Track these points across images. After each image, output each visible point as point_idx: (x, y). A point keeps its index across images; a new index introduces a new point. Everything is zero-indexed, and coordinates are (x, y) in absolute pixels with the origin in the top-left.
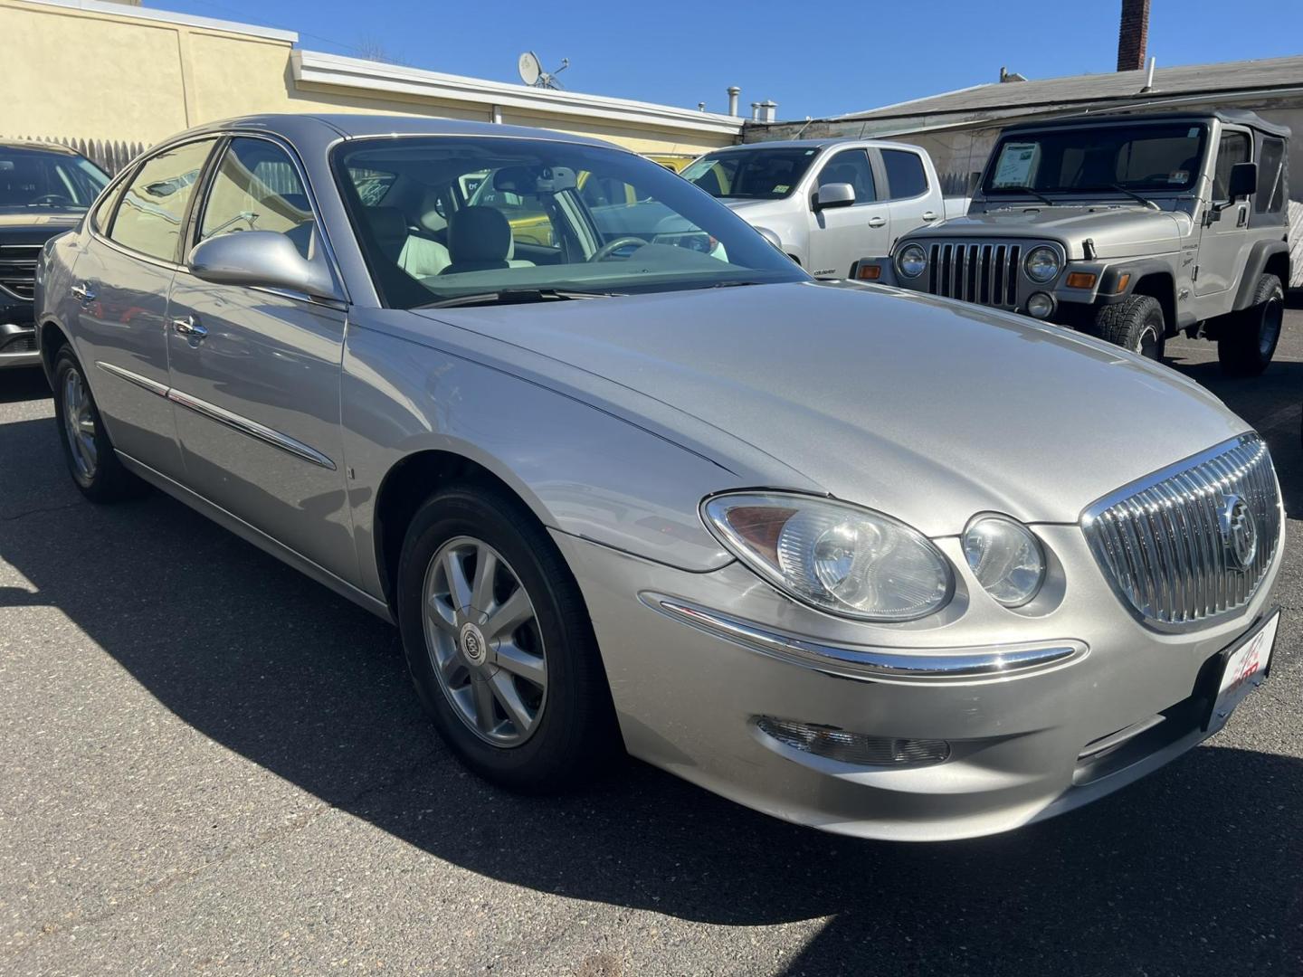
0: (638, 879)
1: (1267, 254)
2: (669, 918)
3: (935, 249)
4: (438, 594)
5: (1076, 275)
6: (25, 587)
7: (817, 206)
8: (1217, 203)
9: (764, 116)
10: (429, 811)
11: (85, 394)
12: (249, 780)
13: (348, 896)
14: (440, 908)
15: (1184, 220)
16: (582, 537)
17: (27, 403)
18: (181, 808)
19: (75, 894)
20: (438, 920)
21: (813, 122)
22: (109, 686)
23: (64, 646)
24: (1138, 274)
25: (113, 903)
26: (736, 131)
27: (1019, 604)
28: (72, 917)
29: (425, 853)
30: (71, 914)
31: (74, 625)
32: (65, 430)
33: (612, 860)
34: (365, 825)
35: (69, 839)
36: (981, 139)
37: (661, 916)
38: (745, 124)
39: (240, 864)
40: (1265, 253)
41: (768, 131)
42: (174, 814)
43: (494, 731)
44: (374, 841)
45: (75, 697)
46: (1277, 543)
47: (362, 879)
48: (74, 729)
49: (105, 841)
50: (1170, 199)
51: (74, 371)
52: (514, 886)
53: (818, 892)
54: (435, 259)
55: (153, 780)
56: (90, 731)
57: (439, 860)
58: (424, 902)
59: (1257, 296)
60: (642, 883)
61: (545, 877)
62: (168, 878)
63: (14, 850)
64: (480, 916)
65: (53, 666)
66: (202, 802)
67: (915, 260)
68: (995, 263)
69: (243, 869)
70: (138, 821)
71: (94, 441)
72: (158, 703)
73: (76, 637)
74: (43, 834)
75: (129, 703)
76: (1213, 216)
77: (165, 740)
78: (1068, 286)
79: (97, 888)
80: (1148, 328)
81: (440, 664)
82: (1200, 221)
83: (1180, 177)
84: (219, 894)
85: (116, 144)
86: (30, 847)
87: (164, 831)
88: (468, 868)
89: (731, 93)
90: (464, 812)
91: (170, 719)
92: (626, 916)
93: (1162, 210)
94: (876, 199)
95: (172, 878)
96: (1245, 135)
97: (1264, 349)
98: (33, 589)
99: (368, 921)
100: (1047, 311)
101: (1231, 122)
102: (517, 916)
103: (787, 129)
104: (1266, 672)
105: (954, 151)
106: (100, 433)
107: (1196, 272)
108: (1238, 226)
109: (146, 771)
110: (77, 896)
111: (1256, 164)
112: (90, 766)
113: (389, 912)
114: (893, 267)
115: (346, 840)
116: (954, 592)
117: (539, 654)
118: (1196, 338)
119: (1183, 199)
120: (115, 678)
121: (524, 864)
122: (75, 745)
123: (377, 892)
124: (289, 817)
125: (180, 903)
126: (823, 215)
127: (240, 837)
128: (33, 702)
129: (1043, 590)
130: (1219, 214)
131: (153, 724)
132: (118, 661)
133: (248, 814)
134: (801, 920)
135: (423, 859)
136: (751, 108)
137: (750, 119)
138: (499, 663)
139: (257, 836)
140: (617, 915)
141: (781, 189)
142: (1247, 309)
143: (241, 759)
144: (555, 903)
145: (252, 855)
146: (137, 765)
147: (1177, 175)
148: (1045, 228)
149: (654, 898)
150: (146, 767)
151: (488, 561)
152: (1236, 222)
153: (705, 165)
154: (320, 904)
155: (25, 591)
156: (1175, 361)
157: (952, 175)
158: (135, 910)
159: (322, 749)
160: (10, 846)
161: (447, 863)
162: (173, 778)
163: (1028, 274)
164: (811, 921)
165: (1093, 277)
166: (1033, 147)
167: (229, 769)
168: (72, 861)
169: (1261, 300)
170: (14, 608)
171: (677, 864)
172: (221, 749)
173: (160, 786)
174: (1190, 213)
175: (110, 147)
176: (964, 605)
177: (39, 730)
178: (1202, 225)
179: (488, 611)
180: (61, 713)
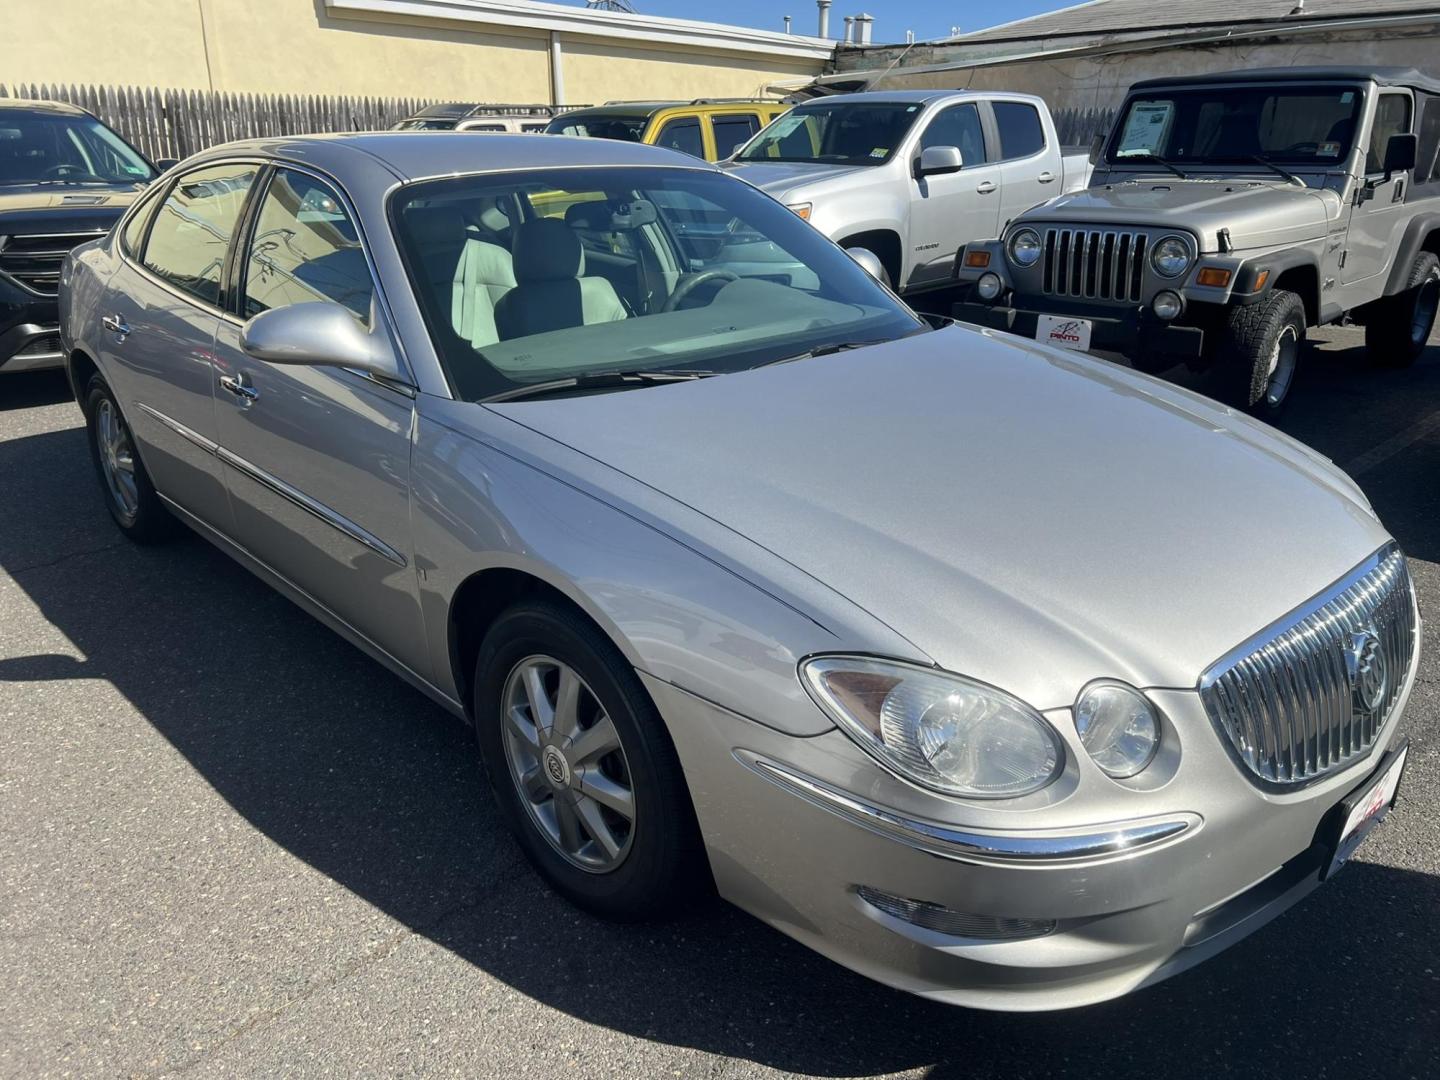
0: (731, 1021)
1: (1424, 230)
2: (764, 1068)
3: (1052, 235)
4: (518, 706)
5: (1209, 271)
6: (72, 655)
7: (919, 172)
8: (1370, 179)
9: (858, 37)
10: (514, 938)
11: (122, 429)
12: (326, 899)
13: (435, 1041)
14: (530, 1056)
15: (1332, 200)
16: (672, 684)
17: (51, 407)
18: (258, 934)
19: (158, 1037)
20: (528, 1070)
21: (916, 46)
22: (172, 782)
23: (120, 730)
24: (1279, 269)
25: (198, 1048)
26: (827, 56)
27: (1130, 774)
28: (157, 1064)
29: (512, 990)
30: (156, 1061)
31: (129, 704)
32: (101, 463)
33: (704, 998)
34: (448, 955)
35: (146, 971)
36: (1107, 67)
37: (755, 1066)
38: (837, 47)
39: (323, 1001)
40: (1423, 229)
41: (863, 56)
42: (251, 941)
43: (579, 853)
44: (458, 975)
45: (137, 796)
46: (1410, 664)
47: (449, 1020)
48: (139, 835)
49: (183, 973)
50: (1318, 174)
51: (107, 402)
52: (604, 1030)
53: (917, 1037)
54: (497, 265)
55: (226, 899)
56: (157, 839)
57: (526, 998)
58: (513, 1048)
59: (1411, 278)
60: (735, 1026)
61: (635, 1019)
62: (251, 1018)
63: (92, 983)
64: (570, 1065)
65: (110, 756)
66: (279, 926)
67: (1030, 247)
68: (1118, 253)
69: (327, 1008)
70: (214, 949)
71: (134, 480)
72: (224, 804)
73: (132, 720)
74: (119, 965)
75: (194, 803)
76: (1366, 192)
77: (235, 849)
78: (1198, 283)
79: (179, 1031)
80: (1287, 327)
81: (521, 776)
82: (1351, 200)
83: (1329, 149)
84: (304, 1038)
85: (130, 89)
86: (107, 982)
87: (243, 962)
88: (558, 1007)
89: (822, 6)
90: (550, 939)
91: (239, 824)
92: (720, 1065)
93: (1308, 187)
94: (986, 161)
95: (255, 1018)
96: (1407, 97)
97: (1416, 337)
98: (81, 658)
99: (458, 1071)
100: (1173, 313)
101: (1390, 85)
102: (609, 1065)
103: (885, 53)
104: (1391, 804)
105: (1075, 82)
106: (140, 472)
107: (1344, 257)
108: (1393, 201)
109: (218, 888)
110: (160, 1040)
111: (1416, 135)
112: (161, 882)
113: (479, 1059)
114: (1004, 253)
115: (430, 974)
116: (1064, 767)
117: (625, 785)
118: (1341, 325)
119: (1332, 175)
120: (177, 771)
121: (613, 1002)
122: (143, 855)
123: (465, 1037)
124: (370, 944)
125: (266, 1048)
126: (925, 182)
127: (321, 968)
128: (94, 802)
129: (1157, 756)
130: (1373, 192)
131: (222, 829)
132: (179, 749)
133: (327, 941)
134: (899, 1071)
135: (510, 997)
136: (845, 23)
137: (842, 42)
138: (584, 790)
139: (338, 968)
140: (711, 1064)
141: (878, 153)
142: (1400, 294)
143: (316, 873)
144: (646, 1050)
145: (335, 991)
146: (209, 880)
147: (1327, 146)
148: (1174, 214)
149: (749, 1044)
150: (219, 883)
151: (571, 683)
152: (1391, 197)
153: (793, 121)
154: (408, 1050)
155: (71, 660)
156: (1317, 346)
157: (1073, 111)
158: (221, 1057)
159: (398, 862)
160: (87, 980)
161: (535, 1002)
162: (247, 896)
163: (1155, 267)
164: (909, 1072)
165: (1227, 274)
166: (1165, 109)
167: (304, 885)
168: (152, 998)
169: (1415, 283)
170: (63, 682)
171: (772, 1004)
172: (293, 860)
173: (234, 906)
174: (1340, 193)
175: (123, 93)
176: (1074, 783)
177: (103, 837)
178: (1353, 204)
179: (572, 736)
180: (125, 817)
